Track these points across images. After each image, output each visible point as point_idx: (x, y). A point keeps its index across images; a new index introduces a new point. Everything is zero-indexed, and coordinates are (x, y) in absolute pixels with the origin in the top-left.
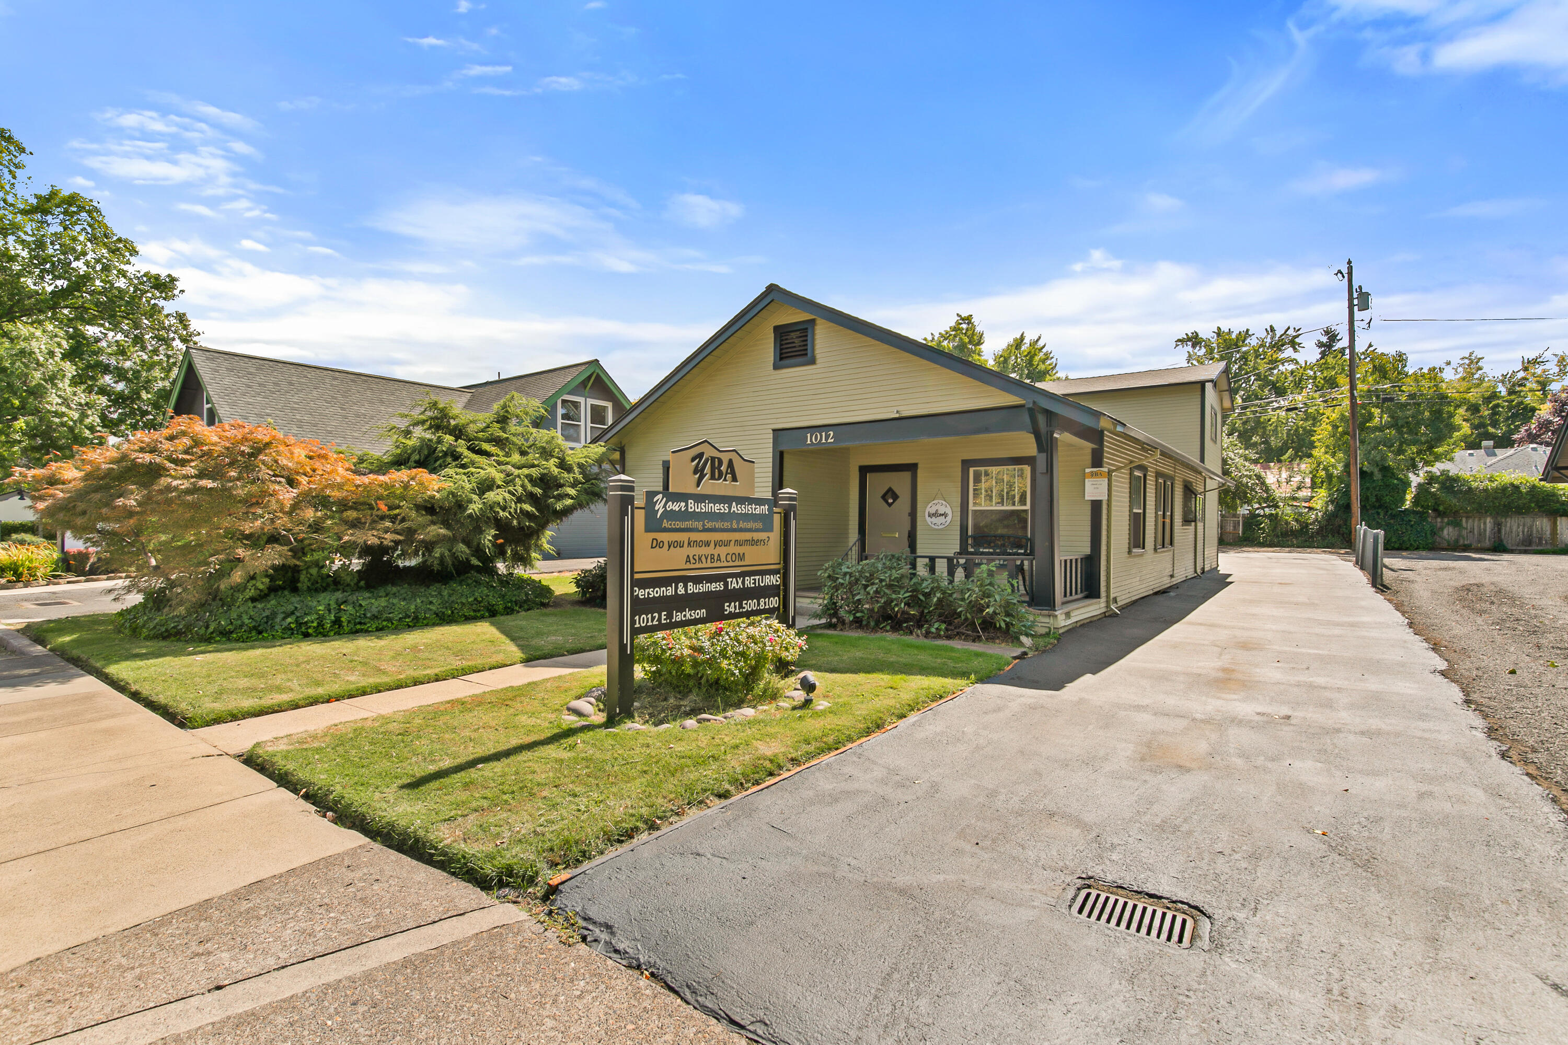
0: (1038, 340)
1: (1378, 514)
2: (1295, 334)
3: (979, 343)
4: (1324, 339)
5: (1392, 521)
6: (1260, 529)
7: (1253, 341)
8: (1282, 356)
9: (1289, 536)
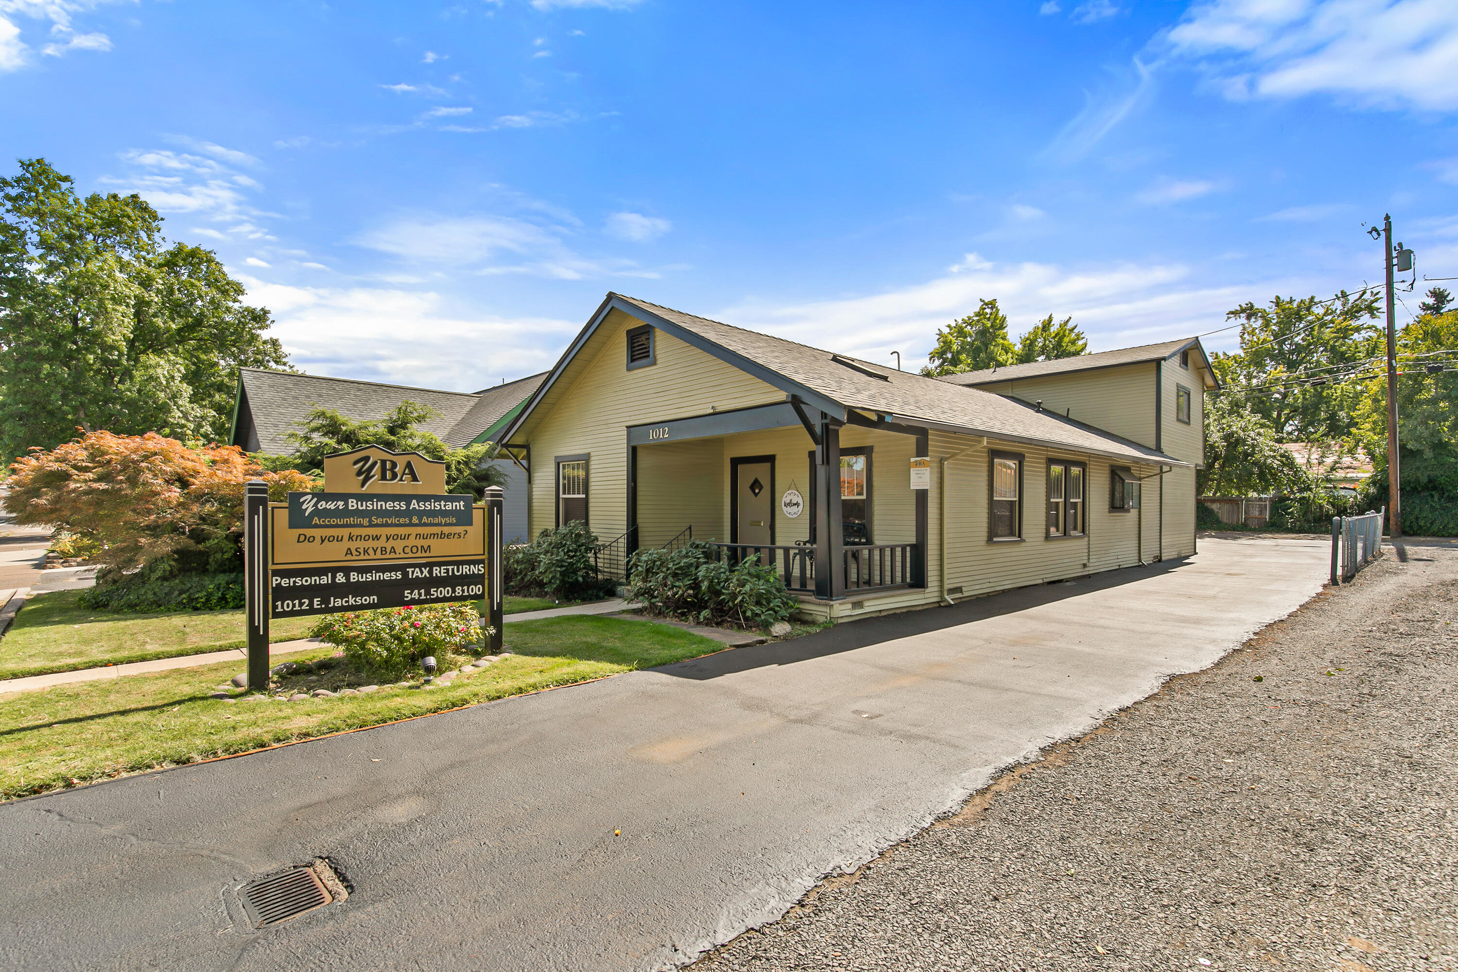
0: (1068, 321)
1: (1432, 496)
2: (1372, 298)
3: (1002, 327)
4: (1431, 301)
5: (1449, 505)
6: (1288, 514)
7: (1319, 310)
8: (1354, 323)
9: (1324, 521)
